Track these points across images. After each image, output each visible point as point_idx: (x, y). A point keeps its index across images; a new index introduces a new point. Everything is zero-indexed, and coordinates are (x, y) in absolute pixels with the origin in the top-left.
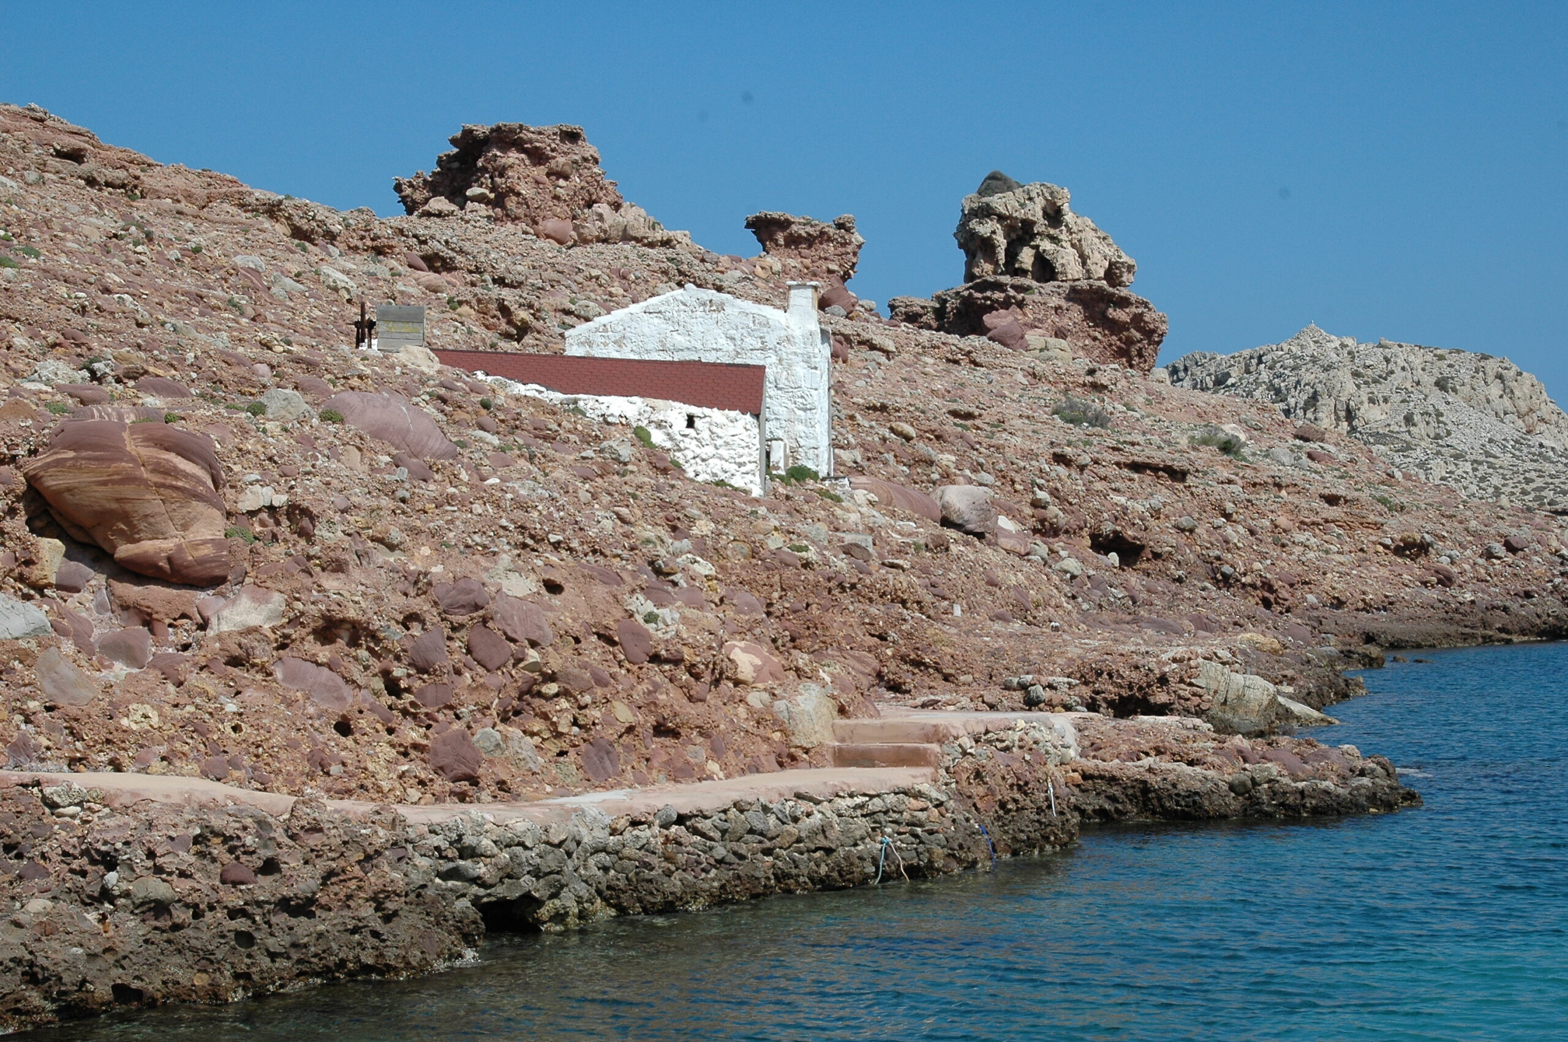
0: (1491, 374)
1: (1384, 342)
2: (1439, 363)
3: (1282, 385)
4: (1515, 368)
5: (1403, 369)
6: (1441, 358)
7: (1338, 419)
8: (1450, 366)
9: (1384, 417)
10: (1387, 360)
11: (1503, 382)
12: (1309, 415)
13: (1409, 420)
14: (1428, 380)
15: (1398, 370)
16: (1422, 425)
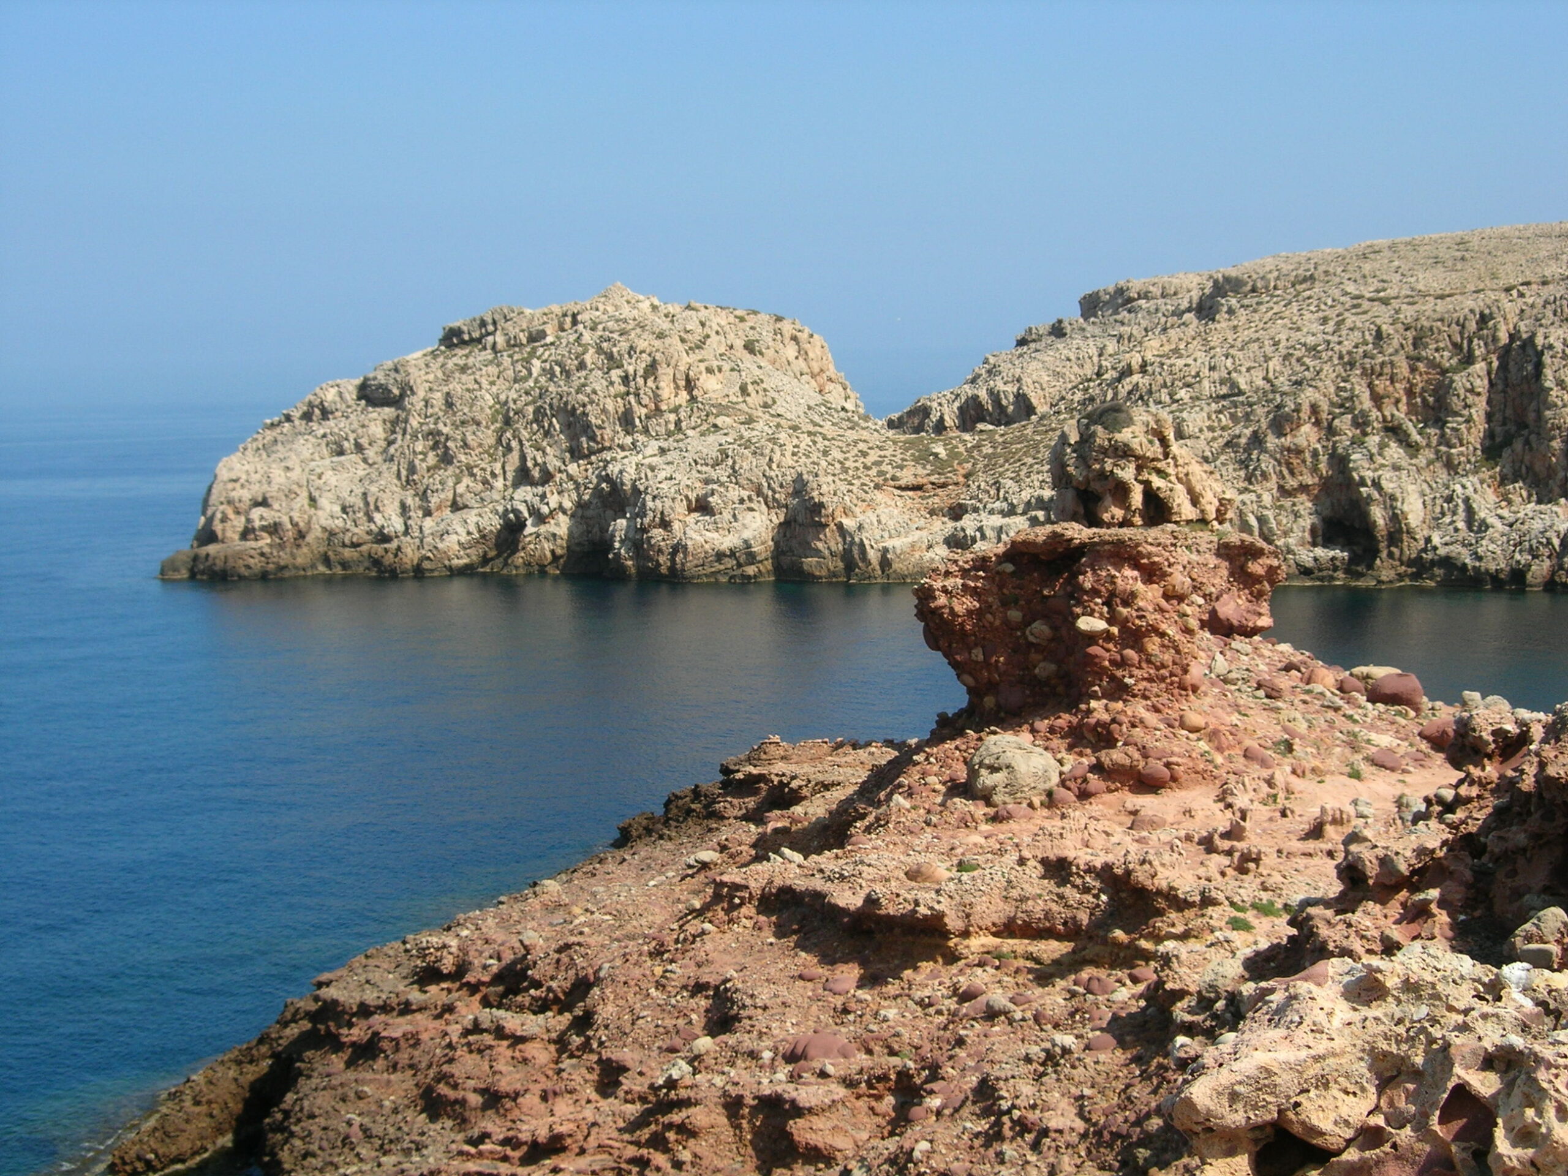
0: (787, 335)
1: (693, 304)
2: (741, 325)
3: (615, 350)
4: (807, 331)
5: (717, 333)
6: (742, 319)
7: (677, 387)
8: (752, 328)
9: (720, 386)
10: (703, 324)
11: (798, 343)
12: (650, 383)
13: (744, 390)
14: (739, 343)
15: (713, 335)
16: (753, 394)
